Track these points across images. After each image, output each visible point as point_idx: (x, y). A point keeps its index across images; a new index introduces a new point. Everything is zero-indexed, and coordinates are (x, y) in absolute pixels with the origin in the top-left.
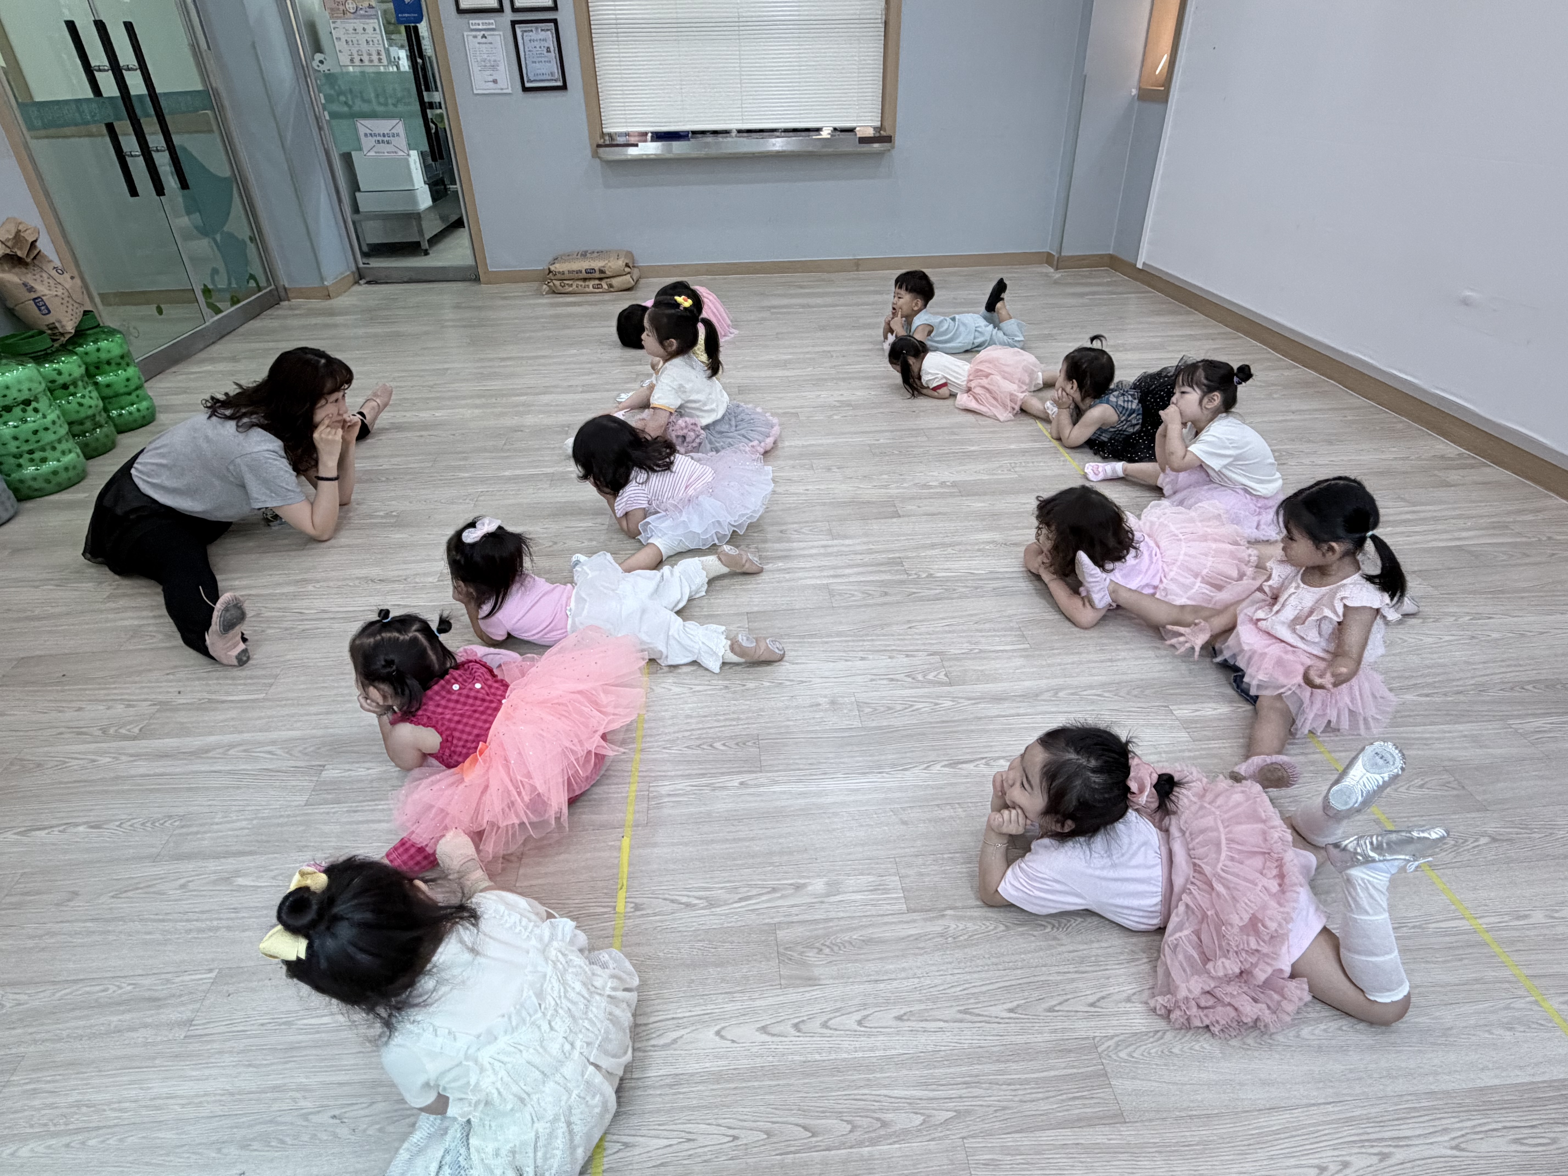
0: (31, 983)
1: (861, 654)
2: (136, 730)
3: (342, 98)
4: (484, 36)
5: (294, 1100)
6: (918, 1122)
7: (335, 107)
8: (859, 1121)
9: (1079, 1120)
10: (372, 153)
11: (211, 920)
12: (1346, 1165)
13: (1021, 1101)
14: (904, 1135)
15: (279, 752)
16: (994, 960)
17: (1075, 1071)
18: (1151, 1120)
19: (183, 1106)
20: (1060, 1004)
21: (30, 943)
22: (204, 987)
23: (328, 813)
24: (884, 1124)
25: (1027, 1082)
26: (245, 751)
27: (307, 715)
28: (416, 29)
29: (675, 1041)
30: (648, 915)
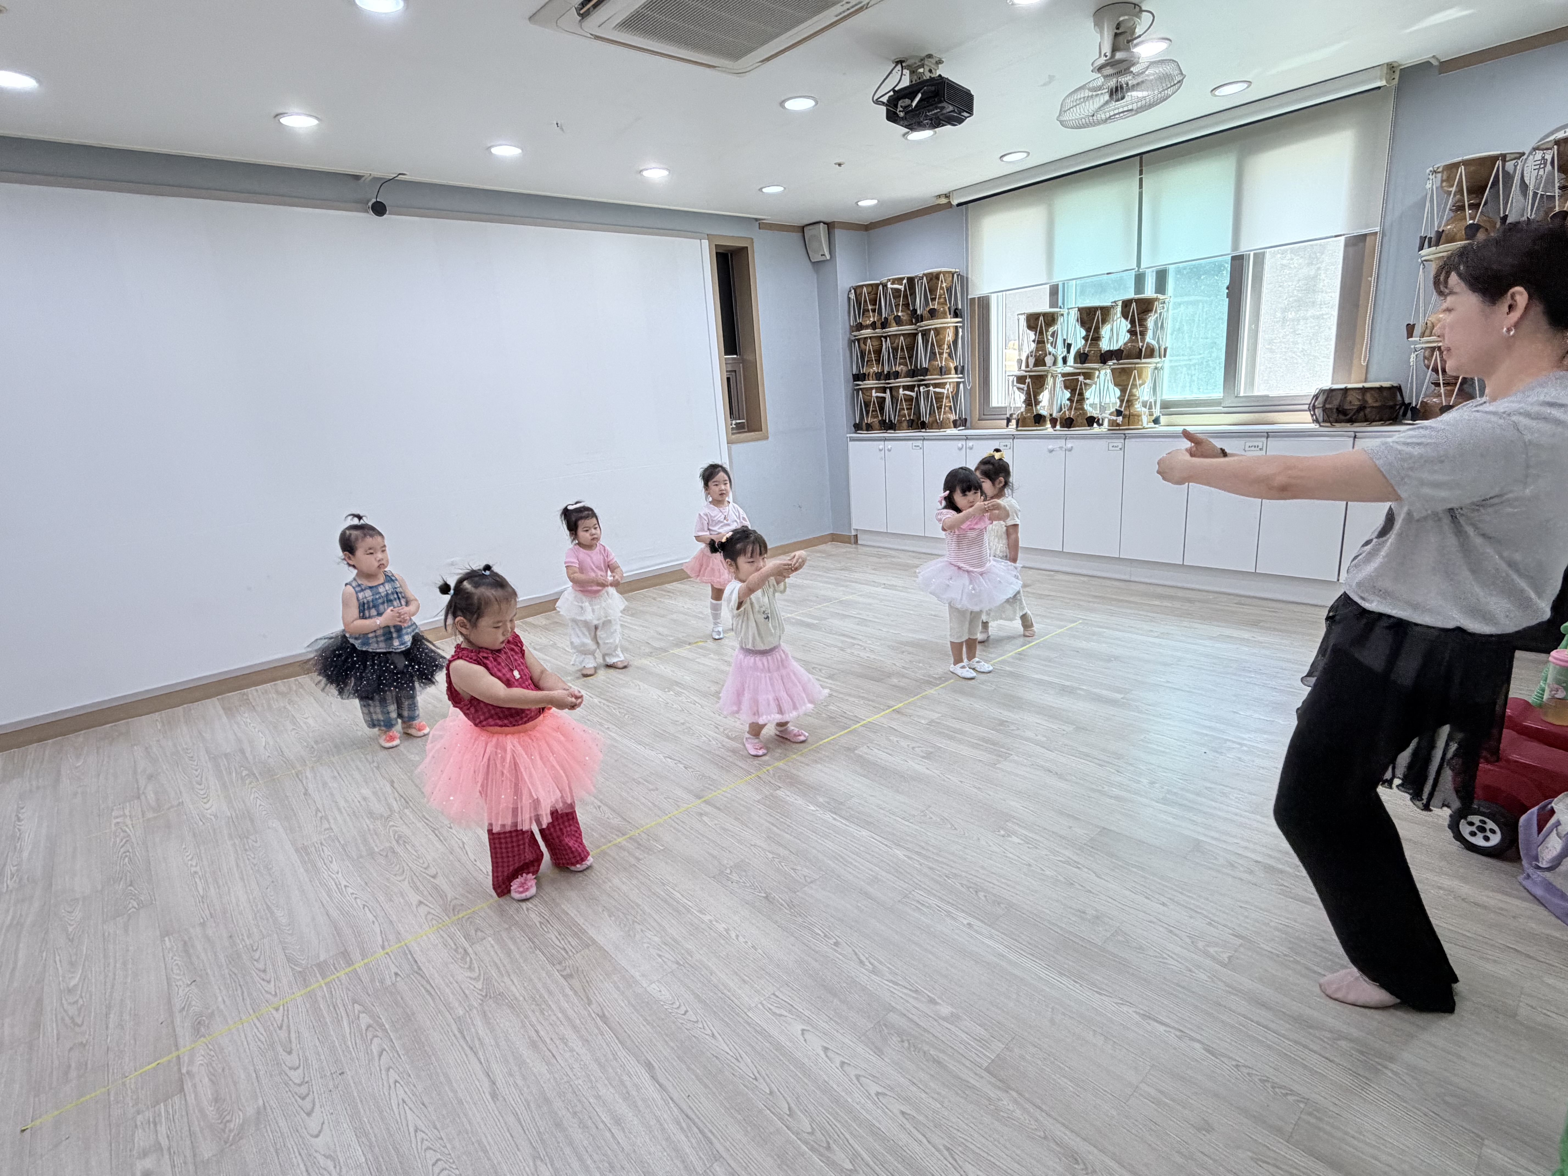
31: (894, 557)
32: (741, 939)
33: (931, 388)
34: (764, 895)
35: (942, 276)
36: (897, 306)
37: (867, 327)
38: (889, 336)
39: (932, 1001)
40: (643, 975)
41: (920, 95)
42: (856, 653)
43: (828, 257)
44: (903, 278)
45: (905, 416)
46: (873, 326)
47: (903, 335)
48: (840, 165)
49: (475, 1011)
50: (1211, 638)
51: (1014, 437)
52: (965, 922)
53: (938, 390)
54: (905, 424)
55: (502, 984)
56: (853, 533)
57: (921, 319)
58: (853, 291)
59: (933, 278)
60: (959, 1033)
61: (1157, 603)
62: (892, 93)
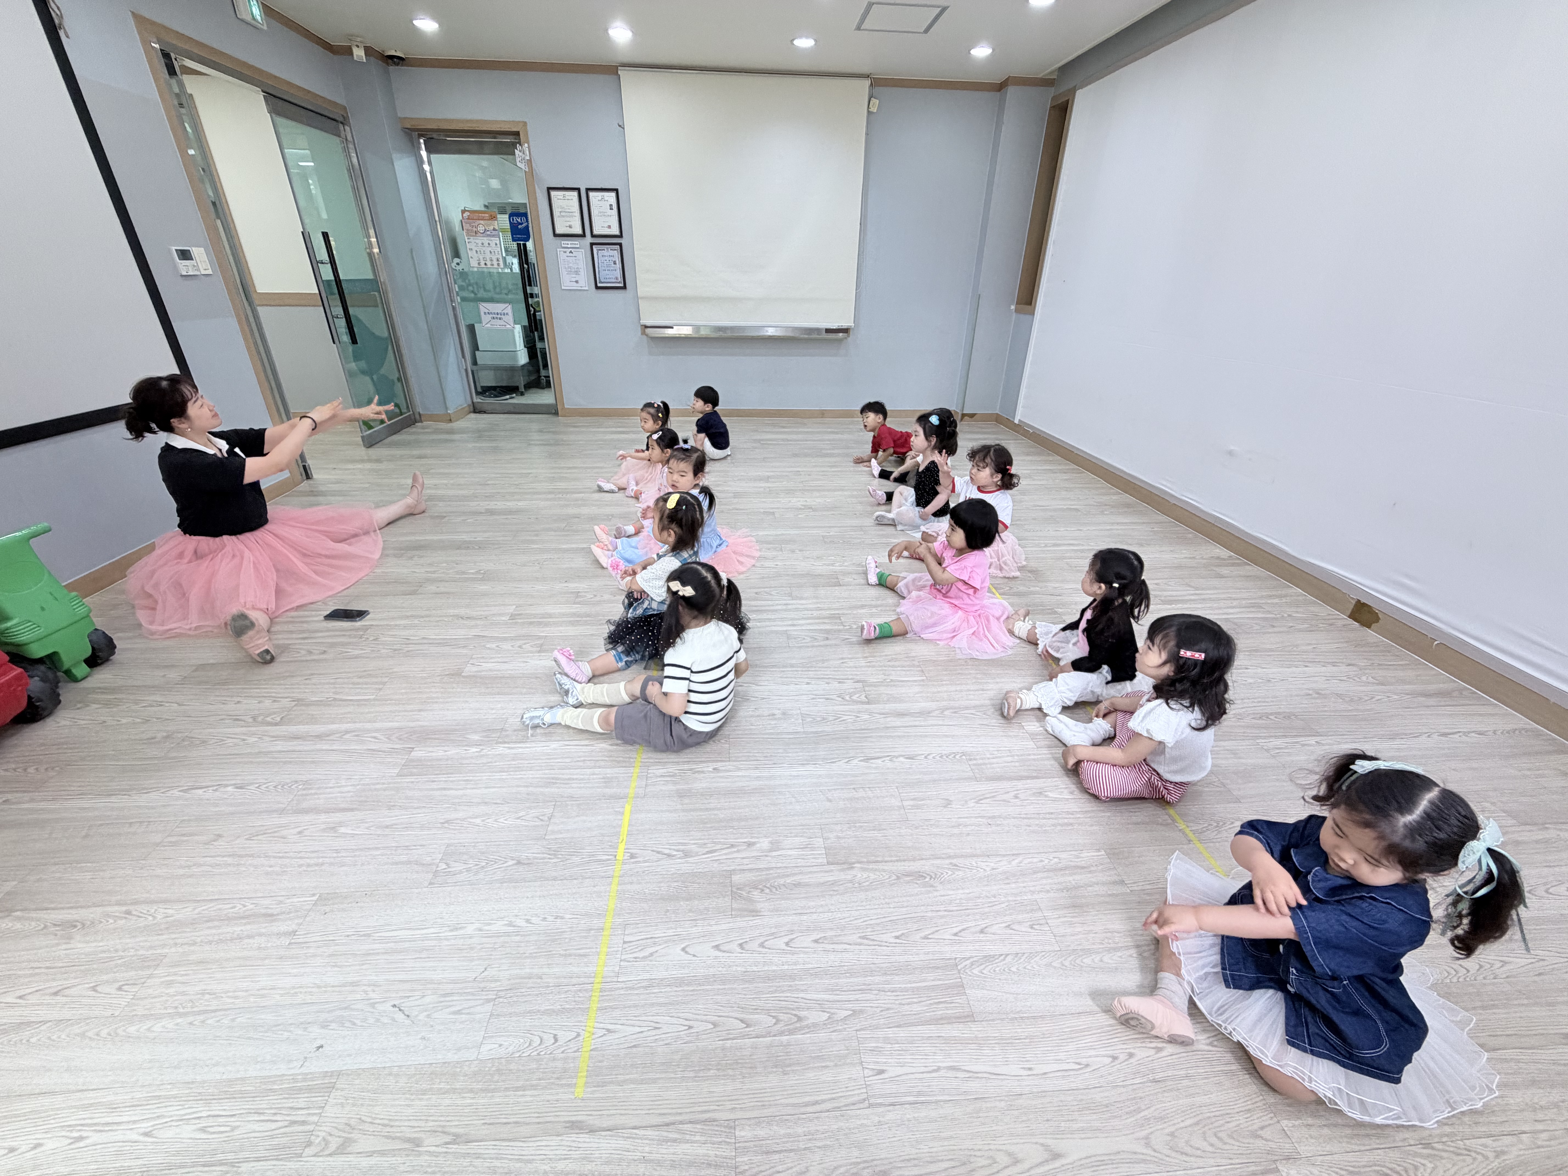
0: (179, 901)
1: (807, 680)
2: (278, 719)
3: (471, 288)
4: (571, 252)
5: (366, 992)
6: (825, 1018)
7: (465, 294)
8: (782, 1016)
9: (942, 1019)
10: (488, 325)
11: (318, 858)
12: (1131, 1055)
13: (900, 1004)
14: (814, 1027)
15: (382, 737)
16: (887, 900)
17: (941, 982)
18: (993, 1020)
19: (282, 995)
20: (933, 933)
21: (181, 872)
22: (308, 907)
23: (412, 782)
24: (800, 1019)
25: (906, 990)
26: (357, 736)
27: (405, 711)
28: (525, 245)
29: (651, 954)
30: (639, 862)
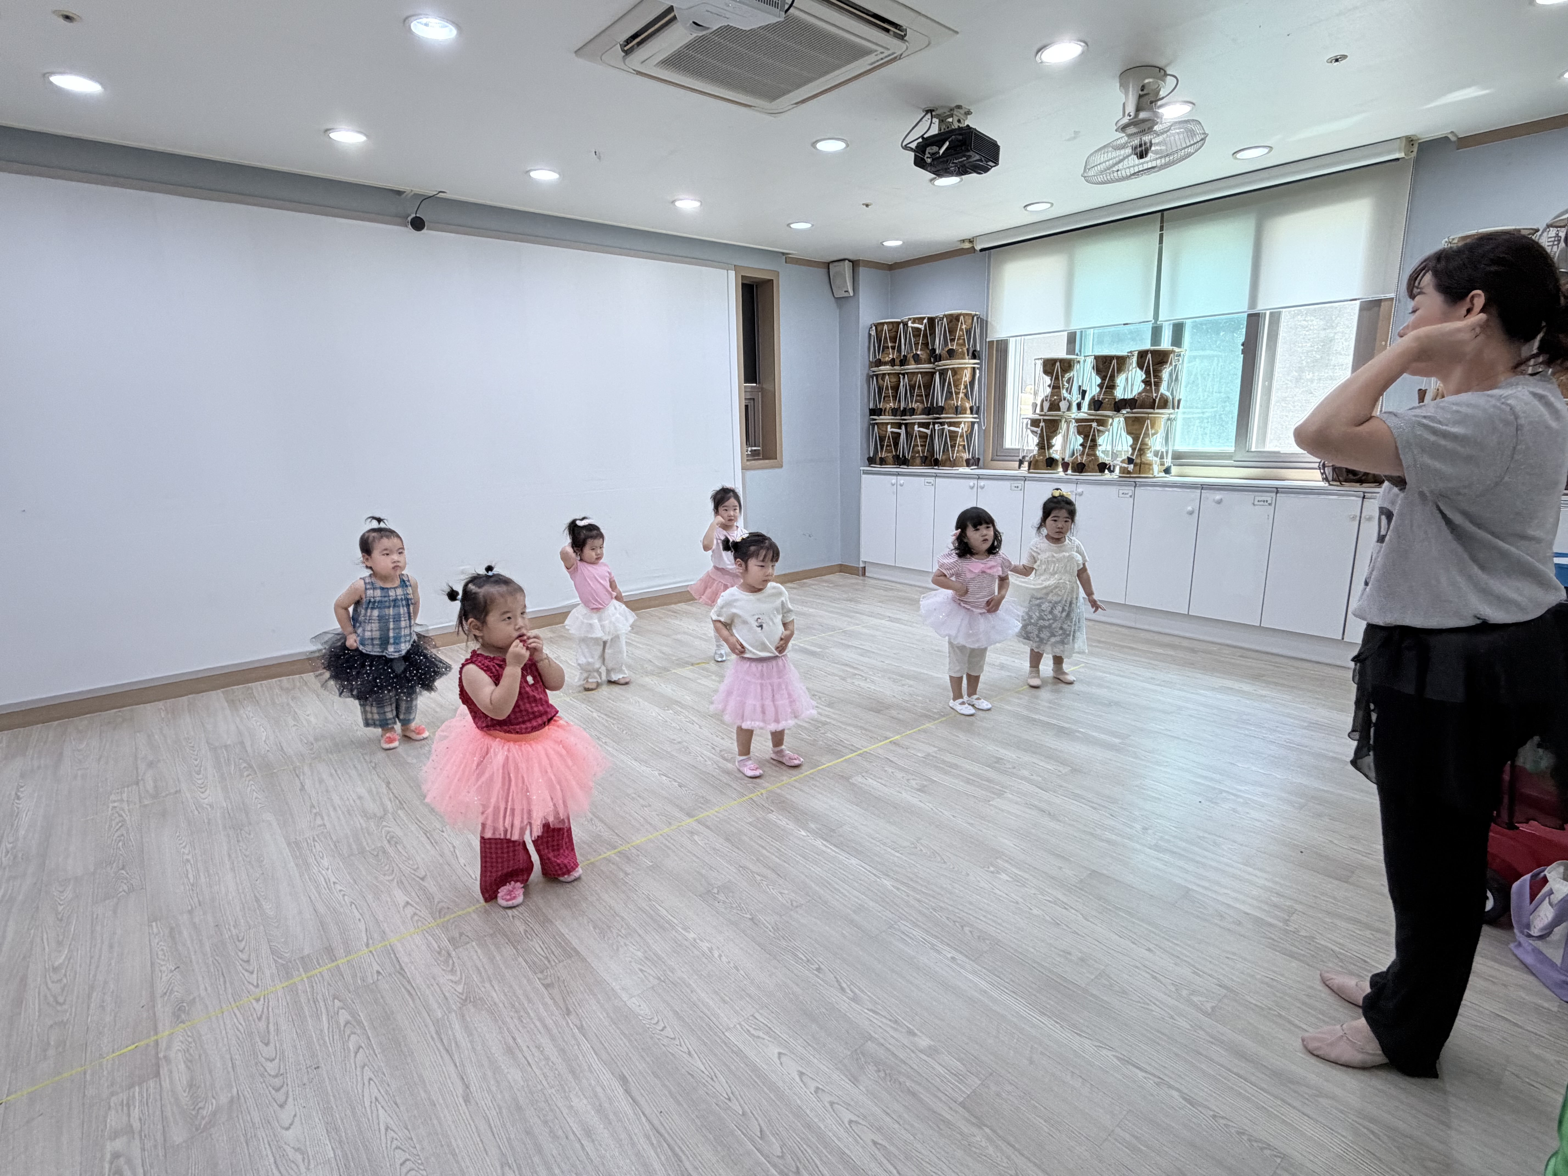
31: (901, 591)
32: (724, 959)
33: (946, 426)
34: (749, 916)
35: (962, 317)
36: (917, 344)
37: (885, 364)
38: (907, 373)
39: (911, 1033)
40: (623, 989)
41: (947, 144)
42: (856, 683)
43: (851, 294)
44: (924, 318)
45: (918, 452)
46: (892, 363)
47: (921, 373)
48: (867, 206)
49: (454, 1014)
50: (1214, 689)
51: (1025, 479)
52: (949, 956)
53: (952, 428)
54: (918, 461)
55: (483, 989)
56: (862, 565)
57: (939, 358)
58: (874, 328)
59: (954, 320)
60: (937, 1067)
61: (1161, 651)
62: (920, 140)
